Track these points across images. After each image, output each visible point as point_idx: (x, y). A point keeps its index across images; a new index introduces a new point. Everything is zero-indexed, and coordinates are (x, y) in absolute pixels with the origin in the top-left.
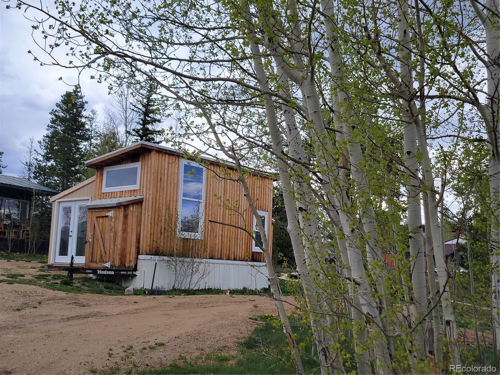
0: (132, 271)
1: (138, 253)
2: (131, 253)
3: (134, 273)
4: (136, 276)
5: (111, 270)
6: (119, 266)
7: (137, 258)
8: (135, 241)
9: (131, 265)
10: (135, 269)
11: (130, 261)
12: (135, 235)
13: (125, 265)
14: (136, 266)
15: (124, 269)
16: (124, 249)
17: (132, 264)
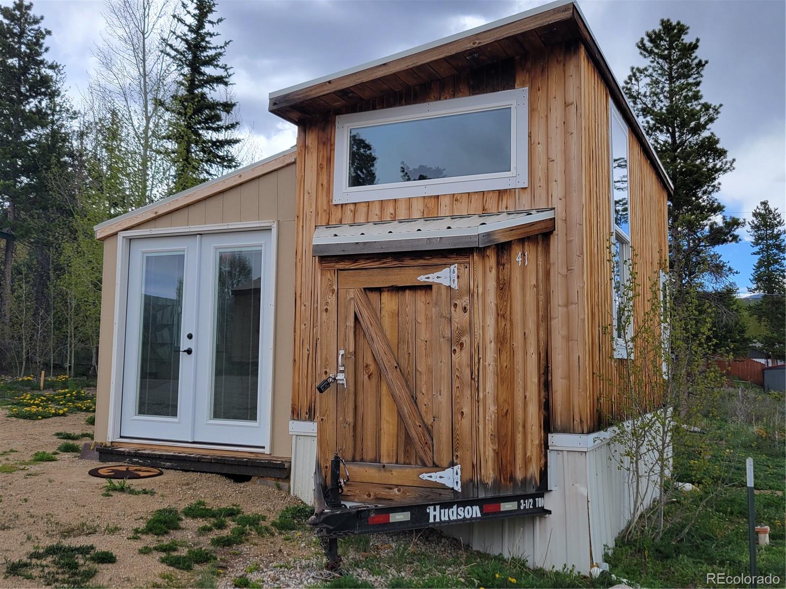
0: (534, 496)
1: (548, 426)
2: (529, 426)
3: (540, 502)
4: (544, 512)
5: (472, 503)
6: (497, 484)
7: (547, 447)
8: (536, 380)
9: (529, 476)
10: (543, 489)
11: (527, 462)
12: (534, 357)
13: (512, 479)
14: (544, 474)
15: (510, 493)
16: (505, 415)
17: (534, 470)
